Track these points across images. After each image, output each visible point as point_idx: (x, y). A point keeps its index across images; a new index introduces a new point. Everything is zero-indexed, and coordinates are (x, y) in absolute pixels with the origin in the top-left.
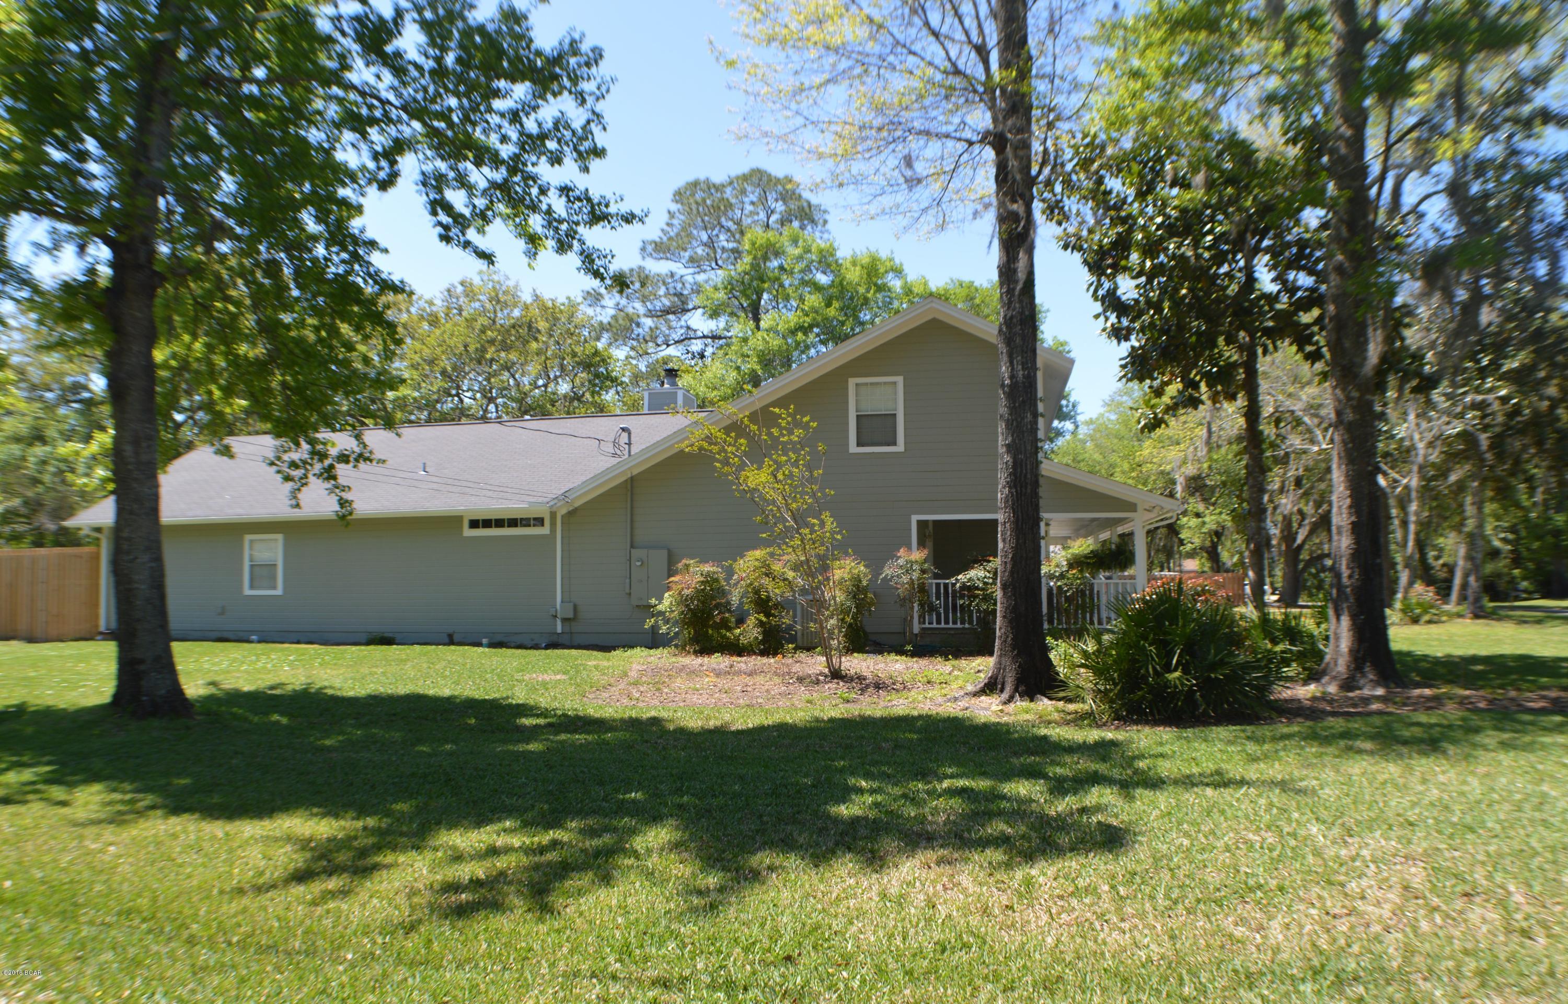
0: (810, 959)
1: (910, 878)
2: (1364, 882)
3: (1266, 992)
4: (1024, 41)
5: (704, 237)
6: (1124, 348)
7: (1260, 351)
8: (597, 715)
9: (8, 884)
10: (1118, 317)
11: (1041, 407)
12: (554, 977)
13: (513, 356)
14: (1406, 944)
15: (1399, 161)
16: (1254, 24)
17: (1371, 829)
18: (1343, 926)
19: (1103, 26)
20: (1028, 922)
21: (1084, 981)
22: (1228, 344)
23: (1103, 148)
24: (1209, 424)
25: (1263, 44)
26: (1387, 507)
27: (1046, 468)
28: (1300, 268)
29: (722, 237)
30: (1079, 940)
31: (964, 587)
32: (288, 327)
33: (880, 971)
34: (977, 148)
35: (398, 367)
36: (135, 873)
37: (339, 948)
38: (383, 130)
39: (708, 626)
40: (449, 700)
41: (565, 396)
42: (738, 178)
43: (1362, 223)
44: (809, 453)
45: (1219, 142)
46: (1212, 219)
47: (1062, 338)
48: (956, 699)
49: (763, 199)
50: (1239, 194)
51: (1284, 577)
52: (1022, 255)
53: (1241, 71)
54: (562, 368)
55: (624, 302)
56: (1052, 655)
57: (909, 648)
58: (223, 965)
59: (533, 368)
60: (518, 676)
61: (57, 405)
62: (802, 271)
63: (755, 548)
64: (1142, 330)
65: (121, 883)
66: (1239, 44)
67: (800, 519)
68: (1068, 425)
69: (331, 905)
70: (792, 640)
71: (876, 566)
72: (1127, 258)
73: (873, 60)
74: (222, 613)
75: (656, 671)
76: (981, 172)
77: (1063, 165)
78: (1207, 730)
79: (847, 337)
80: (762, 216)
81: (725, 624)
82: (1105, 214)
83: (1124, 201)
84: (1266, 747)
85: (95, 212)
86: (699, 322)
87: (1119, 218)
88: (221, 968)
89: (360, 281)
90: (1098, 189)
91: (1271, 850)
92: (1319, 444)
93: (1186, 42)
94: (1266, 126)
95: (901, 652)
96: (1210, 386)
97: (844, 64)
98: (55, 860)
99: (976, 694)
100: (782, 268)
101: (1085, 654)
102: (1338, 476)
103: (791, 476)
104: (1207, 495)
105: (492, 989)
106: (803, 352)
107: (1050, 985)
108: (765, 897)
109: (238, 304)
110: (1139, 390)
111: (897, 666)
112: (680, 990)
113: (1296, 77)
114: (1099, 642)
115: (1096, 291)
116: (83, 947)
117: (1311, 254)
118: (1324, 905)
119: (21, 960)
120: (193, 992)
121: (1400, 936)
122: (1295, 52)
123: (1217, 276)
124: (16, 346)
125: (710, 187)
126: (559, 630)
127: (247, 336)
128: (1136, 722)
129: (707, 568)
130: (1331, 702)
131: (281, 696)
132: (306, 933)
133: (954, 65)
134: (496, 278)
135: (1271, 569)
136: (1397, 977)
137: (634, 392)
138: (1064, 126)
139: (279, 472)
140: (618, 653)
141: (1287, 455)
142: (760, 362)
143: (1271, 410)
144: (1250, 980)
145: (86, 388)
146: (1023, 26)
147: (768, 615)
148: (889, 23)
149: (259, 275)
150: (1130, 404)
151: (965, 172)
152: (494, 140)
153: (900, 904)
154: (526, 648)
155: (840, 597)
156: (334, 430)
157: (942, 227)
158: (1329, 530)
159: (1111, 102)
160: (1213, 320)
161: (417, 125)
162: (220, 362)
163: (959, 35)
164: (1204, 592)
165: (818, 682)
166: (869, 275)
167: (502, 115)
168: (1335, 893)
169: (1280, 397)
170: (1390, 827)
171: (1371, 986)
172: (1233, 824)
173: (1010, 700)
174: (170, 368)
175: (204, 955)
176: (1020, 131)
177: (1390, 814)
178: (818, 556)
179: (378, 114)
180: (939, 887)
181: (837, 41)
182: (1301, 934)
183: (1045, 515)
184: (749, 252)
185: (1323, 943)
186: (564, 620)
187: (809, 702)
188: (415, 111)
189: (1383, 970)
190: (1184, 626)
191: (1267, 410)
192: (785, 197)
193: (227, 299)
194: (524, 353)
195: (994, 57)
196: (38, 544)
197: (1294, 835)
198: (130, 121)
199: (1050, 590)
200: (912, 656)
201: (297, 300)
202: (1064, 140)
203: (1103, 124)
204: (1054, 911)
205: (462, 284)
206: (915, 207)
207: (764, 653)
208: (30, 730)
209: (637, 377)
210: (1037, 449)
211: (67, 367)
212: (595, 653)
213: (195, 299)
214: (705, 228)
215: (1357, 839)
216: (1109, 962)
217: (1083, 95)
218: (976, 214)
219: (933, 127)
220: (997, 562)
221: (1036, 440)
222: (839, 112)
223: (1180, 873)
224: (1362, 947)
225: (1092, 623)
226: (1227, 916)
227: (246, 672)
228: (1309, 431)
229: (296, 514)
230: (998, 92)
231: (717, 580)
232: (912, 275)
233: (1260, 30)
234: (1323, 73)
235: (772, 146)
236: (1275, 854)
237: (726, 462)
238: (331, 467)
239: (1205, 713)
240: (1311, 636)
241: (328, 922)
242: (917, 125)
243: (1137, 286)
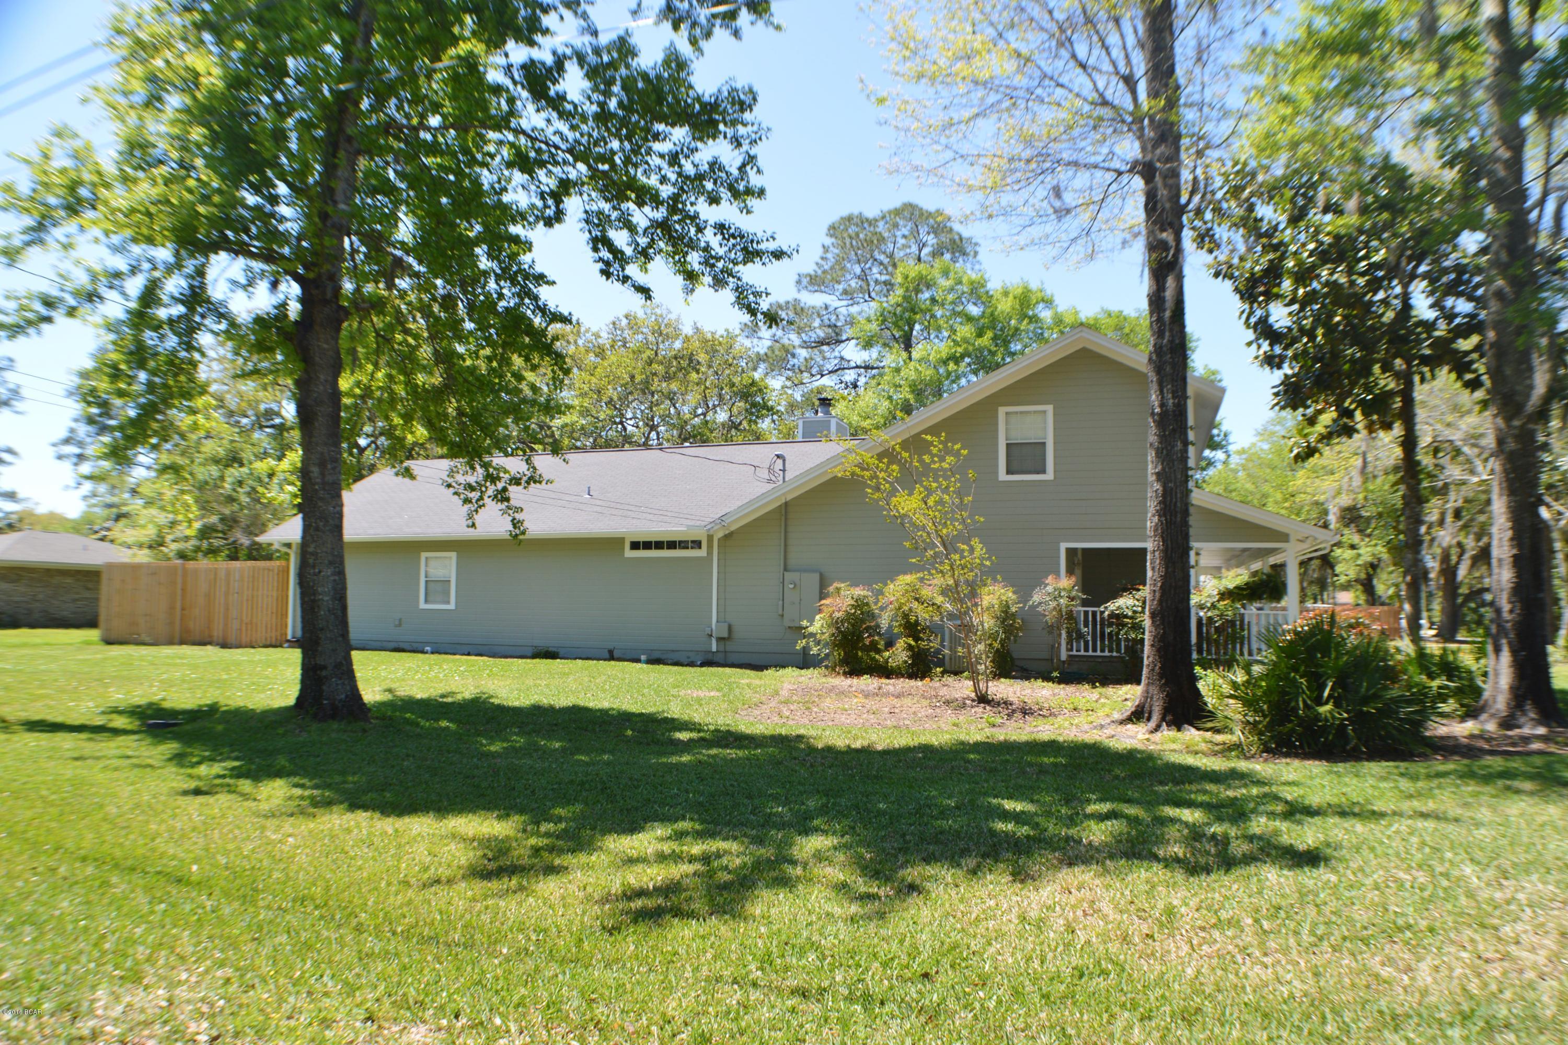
0: (946, 977)
1: (1050, 902)
2: (1519, 927)
3: (1412, 1035)
4: (1171, 71)
5: (858, 270)
6: (1277, 376)
7: (1417, 378)
8: (748, 731)
9: (195, 868)
10: (1271, 345)
11: (1191, 436)
12: (697, 981)
13: (674, 386)
14: (1561, 992)
15: (1560, 184)
16: (1406, 46)
17: (1527, 872)
18: (1495, 971)
19: (1253, 51)
20: (1168, 952)
21: (1223, 1014)
22: (1384, 372)
23: (1253, 175)
24: (1364, 454)
25: (1417, 67)
26: (1550, 541)
27: (1197, 497)
28: (1459, 295)
29: (875, 270)
30: (1219, 972)
31: (1112, 615)
32: (461, 357)
33: (1017, 993)
34: (1125, 178)
35: (566, 396)
36: (311, 863)
37: (495, 942)
38: (550, 172)
39: (857, 649)
40: (604, 712)
41: (723, 425)
42: (890, 212)
43: (1522, 247)
44: (959, 481)
45: (1372, 166)
46: (1366, 245)
47: (1213, 367)
48: (1102, 726)
49: (915, 232)
50: (1394, 219)
51: (1443, 611)
52: (1170, 282)
53: (1395, 94)
54: (720, 397)
55: (780, 333)
56: (1201, 685)
57: (1055, 674)
58: (387, 952)
59: (693, 398)
60: (674, 692)
61: (252, 429)
62: (953, 303)
63: (905, 573)
64: (1295, 357)
65: (297, 872)
66: (1391, 67)
67: (949, 545)
68: (1219, 455)
69: (490, 902)
70: (940, 663)
71: (1024, 593)
72: (1279, 285)
73: (1021, 93)
74: (400, 625)
75: (806, 691)
76: (1130, 202)
77: (1213, 193)
78: (1358, 765)
79: (998, 366)
80: (914, 249)
81: (874, 647)
82: (1256, 241)
83: (1275, 228)
84: (1420, 784)
85: (286, 251)
86: (852, 352)
87: (1271, 245)
88: (386, 955)
89: (529, 312)
90: (1248, 218)
91: (1422, 890)
92: (1479, 475)
93: (1338, 66)
94: (1421, 150)
95: (1047, 678)
96: (1366, 414)
97: (993, 98)
98: (239, 848)
99: (1122, 722)
100: (933, 300)
101: (1235, 685)
102: (1499, 507)
103: (941, 502)
104: (1362, 527)
105: (638, 989)
106: (953, 382)
107: (1188, 1017)
108: (905, 914)
109: (416, 337)
110: (1292, 418)
111: (1044, 692)
112: (818, 1001)
113: (1450, 100)
114: (1248, 672)
115: (1248, 318)
116: (260, 929)
117: (1469, 281)
118: (1476, 948)
119: (204, 938)
120: (358, 976)
121: (1555, 983)
122: (1449, 73)
123: (1371, 303)
124: (214, 375)
125: (862, 221)
126: (714, 649)
127: (424, 367)
128: (1287, 755)
129: (859, 592)
130: (1489, 740)
131: (453, 703)
132: (465, 926)
133: (1101, 95)
134: (658, 311)
135: (1429, 602)
136: (1551, 1026)
137: (789, 420)
138: (1213, 154)
139: (456, 493)
140: (770, 672)
141: (1446, 486)
142: (913, 392)
143: (1429, 439)
144: (1396, 1022)
145: (278, 414)
146: (1170, 57)
147: (917, 639)
148: (1036, 56)
149: (436, 308)
150: (1283, 433)
151: (1114, 202)
152: (653, 181)
153: (1039, 928)
154: (682, 665)
155: (989, 623)
156: (507, 455)
157: (1092, 256)
158: (1489, 564)
159: (1261, 128)
160: (1368, 347)
161: (582, 167)
162: (400, 390)
163: (1107, 67)
164: (1358, 624)
165: (964, 706)
166: (1021, 305)
167: (662, 156)
168: (1487, 937)
169: (1439, 426)
170: (1548, 871)
171: (1522, 1035)
172: (1383, 861)
173: (1157, 728)
174: (354, 396)
175: (370, 943)
176: (1168, 160)
177: (1549, 857)
178: (967, 582)
179: (545, 157)
180: (1079, 913)
181: (984, 75)
182: (1450, 977)
183: (1195, 545)
184: (901, 285)
185: (1474, 987)
186: (719, 639)
187: (955, 725)
188: (578, 154)
189: (1535, 1018)
190: (1337, 658)
191: (1425, 440)
192: (936, 230)
193: (407, 332)
194: (685, 382)
195: (1142, 87)
196: (233, 557)
197: (1446, 875)
198: (317, 167)
199: (1200, 620)
200: (1059, 683)
201: (471, 333)
202: (1214, 170)
203: (1253, 151)
204: (1195, 942)
205: (627, 317)
206: (1064, 237)
207: (911, 676)
208: (220, 728)
209: (792, 406)
210: (1187, 478)
211: (261, 394)
212: (748, 672)
213: (376, 332)
214: (859, 262)
215: (1513, 882)
216: (1250, 997)
217: (1231, 122)
218: (1124, 243)
219: (1082, 157)
220: (1146, 592)
221: (1187, 469)
222: (988, 145)
223: (1327, 910)
224: (1515, 993)
225: (1242, 654)
226: (1374, 955)
227: (420, 680)
228: (1469, 461)
229: (471, 534)
230: (1146, 122)
231: (867, 604)
232: (1062, 305)
233: (1412, 52)
234: (1479, 95)
235: (923, 180)
236: (1426, 894)
237: (877, 489)
238: (505, 489)
239: (1355, 749)
240: (1470, 672)
241: (486, 918)
242: (1066, 156)
243: (1290, 314)
